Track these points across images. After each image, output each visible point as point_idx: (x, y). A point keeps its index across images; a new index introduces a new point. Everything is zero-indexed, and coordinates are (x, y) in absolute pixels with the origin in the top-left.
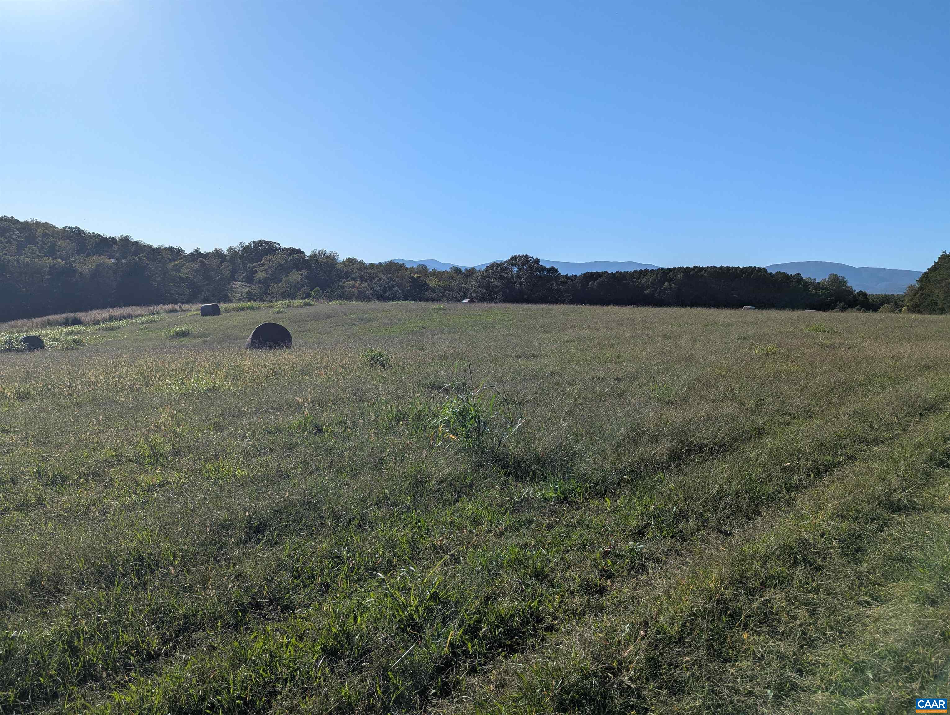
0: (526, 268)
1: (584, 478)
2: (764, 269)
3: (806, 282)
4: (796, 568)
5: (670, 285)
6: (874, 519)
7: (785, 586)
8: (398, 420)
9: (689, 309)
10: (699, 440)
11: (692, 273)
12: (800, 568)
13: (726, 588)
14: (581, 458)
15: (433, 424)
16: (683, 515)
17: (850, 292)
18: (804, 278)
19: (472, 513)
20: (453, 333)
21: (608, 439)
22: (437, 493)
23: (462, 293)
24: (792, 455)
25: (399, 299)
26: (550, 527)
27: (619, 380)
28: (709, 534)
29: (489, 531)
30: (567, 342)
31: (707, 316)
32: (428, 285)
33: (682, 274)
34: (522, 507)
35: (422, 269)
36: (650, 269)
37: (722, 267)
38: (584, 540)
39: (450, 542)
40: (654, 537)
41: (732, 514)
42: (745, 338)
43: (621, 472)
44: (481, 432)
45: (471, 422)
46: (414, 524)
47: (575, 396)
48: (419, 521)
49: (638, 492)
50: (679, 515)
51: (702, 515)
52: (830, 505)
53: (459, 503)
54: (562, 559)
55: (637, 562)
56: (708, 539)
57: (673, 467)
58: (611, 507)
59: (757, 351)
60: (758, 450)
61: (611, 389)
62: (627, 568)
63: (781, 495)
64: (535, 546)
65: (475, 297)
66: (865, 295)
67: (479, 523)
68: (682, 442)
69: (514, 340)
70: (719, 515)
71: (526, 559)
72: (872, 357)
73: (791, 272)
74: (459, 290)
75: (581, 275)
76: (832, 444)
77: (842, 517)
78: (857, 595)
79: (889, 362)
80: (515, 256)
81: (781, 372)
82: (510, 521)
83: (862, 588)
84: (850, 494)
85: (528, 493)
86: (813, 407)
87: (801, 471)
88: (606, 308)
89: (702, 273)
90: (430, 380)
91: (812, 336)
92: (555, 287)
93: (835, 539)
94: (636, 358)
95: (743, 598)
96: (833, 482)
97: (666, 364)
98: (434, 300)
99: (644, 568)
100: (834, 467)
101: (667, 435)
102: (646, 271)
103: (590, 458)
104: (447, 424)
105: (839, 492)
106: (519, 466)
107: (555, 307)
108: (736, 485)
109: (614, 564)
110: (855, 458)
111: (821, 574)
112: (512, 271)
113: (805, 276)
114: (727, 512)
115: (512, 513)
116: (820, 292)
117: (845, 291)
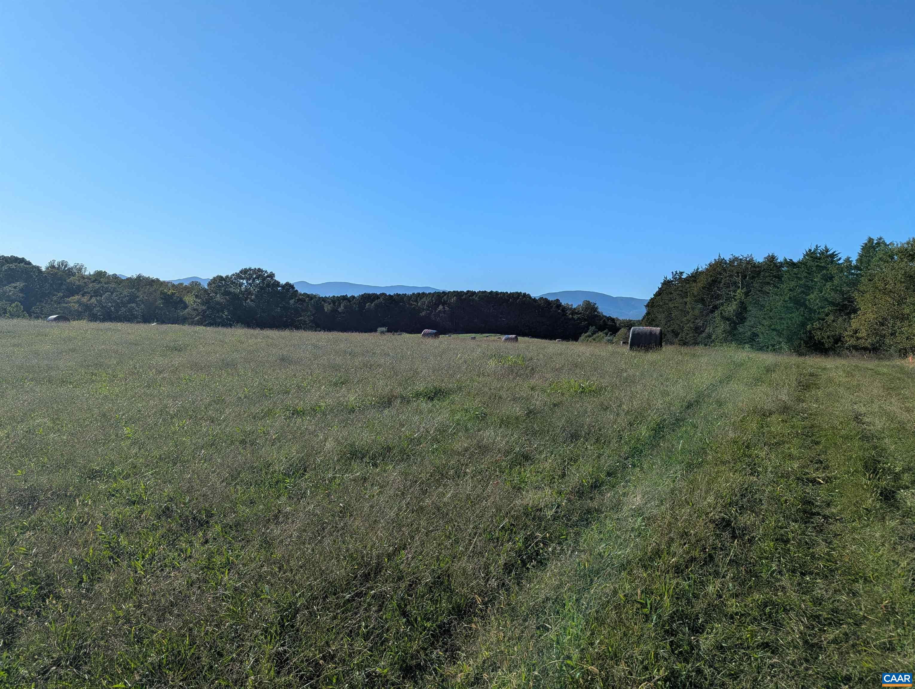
3: (565, 308)
5: (444, 308)
11: (464, 297)
17: (601, 317)
18: (563, 304)
33: (455, 298)
37: (492, 292)
66: (613, 320)
80: (245, 269)
89: (474, 297)
102: (423, 293)
112: (240, 285)
113: (563, 302)
116: (576, 317)
117: (597, 316)
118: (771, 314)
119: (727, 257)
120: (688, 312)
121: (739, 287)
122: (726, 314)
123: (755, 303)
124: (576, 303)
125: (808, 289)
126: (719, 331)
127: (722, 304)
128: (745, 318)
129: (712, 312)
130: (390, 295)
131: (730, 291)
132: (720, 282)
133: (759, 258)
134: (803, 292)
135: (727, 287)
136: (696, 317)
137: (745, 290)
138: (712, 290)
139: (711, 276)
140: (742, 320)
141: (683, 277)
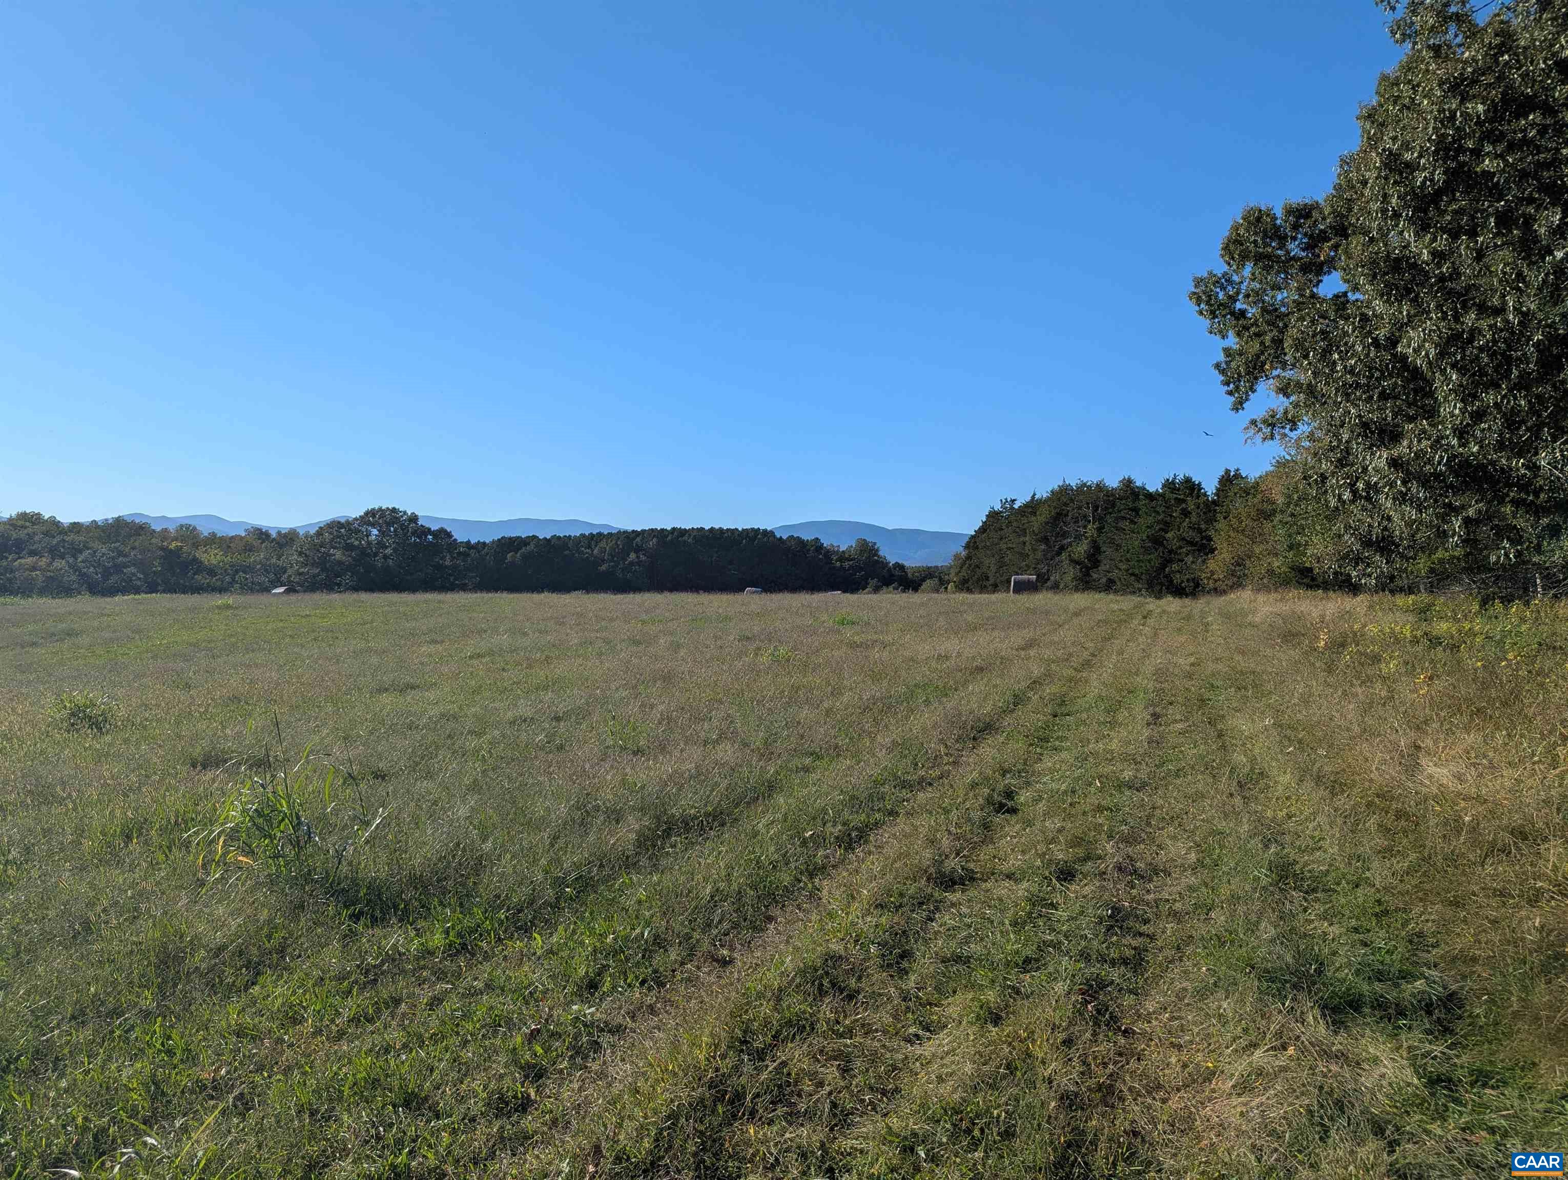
0: (395, 531)
1: (495, 903)
2: (772, 532)
3: (828, 551)
4: (821, 1000)
5: (638, 557)
6: (923, 903)
7: (808, 1034)
8: (127, 837)
9: (667, 594)
10: (684, 811)
11: (669, 538)
12: (827, 1000)
13: (723, 1057)
14: (492, 868)
15: (204, 838)
16: (659, 942)
17: (884, 564)
18: (825, 545)
19: (283, 1004)
20: (253, 651)
21: (536, 825)
22: (211, 975)
23: (272, 576)
24: (814, 819)
25: (137, 591)
26: (435, 1002)
27: (558, 719)
28: (698, 968)
29: (318, 1032)
30: (471, 657)
31: (695, 606)
32: (201, 562)
33: (655, 540)
34: (382, 974)
35: (188, 532)
36: (606, 533)
37: (712, 529)
38: (496, 1016)
39: (236, 1069)
40: (614, 988)
41: (732, 928)
42: (748, 638)
43: (559, 883)
44: (302, 844)
45: (282, 827)
46: (158, 1046)
47: (483, 755)
48: (169, 1038)
49: (587, 914)
50: (654, 944)
51: (688, 937)
52: (865, 892)
53: (257, 988)
54: (455, 1061)
55: (584, 1039)
56: (698, 977)
57: (644, 861)
58: (542, 947)
59: (765, 659)
60: (769, 817)
61: (546, 736)
62: (570, 1054)
63: (802, 884)
64: (405, 1046)
65: (298, 583)
66: (901, 567)
67: (296, 1020)
68: (658, 818)
69: (375, 660)
70: (715, 932)
71: (387, 1076)
72: (912, 659)
73: (807, 536)
74: (266, 570)
75: (493, 541)
76: (866, 794)
77: (882, 907)
78: (903, 1027)
79: (934, 664)
80: (373, 509)
81: (798, 688)
82: (359, 1006)
83: (910, 1015)
84: (891, 870)
85: (394, 946)
86: (843, 741)
87: (827, 841)
88: (536, 597)
89: (685, 538)
90: (197, 752)
91: (839, 631)
92: (448, 563)
93: (873, 943)
94: (587, 680)
95: (748, 1068)
96: (870, 853)
97: (635, 687)
98: (213, 590)
99: (596, 1046)
100: (871, 829)
101: (633, 808)
102: (600, 534)
103: (506, 864)
104: (233, 836)
105: (877, 868)
106: (379, 896)
107: (449, 597)
108: (739, 879)
109: (547, 1050)
110: (897, 813)
111: (856, 1004)
112: (368, 535)
113: (825, 542)
114: (726, 925)
115: (362, 989)
116: (846, 565)
117: (878, 562)
118: (1128, 556)
119: (1073, 483)
120: (1028, 555)
121: (1090, 521)
122: (1076, 557)
123: (1110, 543)
124: (844, 544)
125: (1166, 526)
126: (1068, 578)
127: (1070, 544)
128: (1099, 561)
129: (1059, 553)
130: (545, 539)
131: (1079, 527)
132: (1067, 515)
133: (1113, 482)
134: (1161, 529)
135: (1075, 522)
136: (1038, 562)
137: (1097, 525)
138: (1057, 526)
139: (1055, 508)
140: (1096, 564)
141: (1016, 506)
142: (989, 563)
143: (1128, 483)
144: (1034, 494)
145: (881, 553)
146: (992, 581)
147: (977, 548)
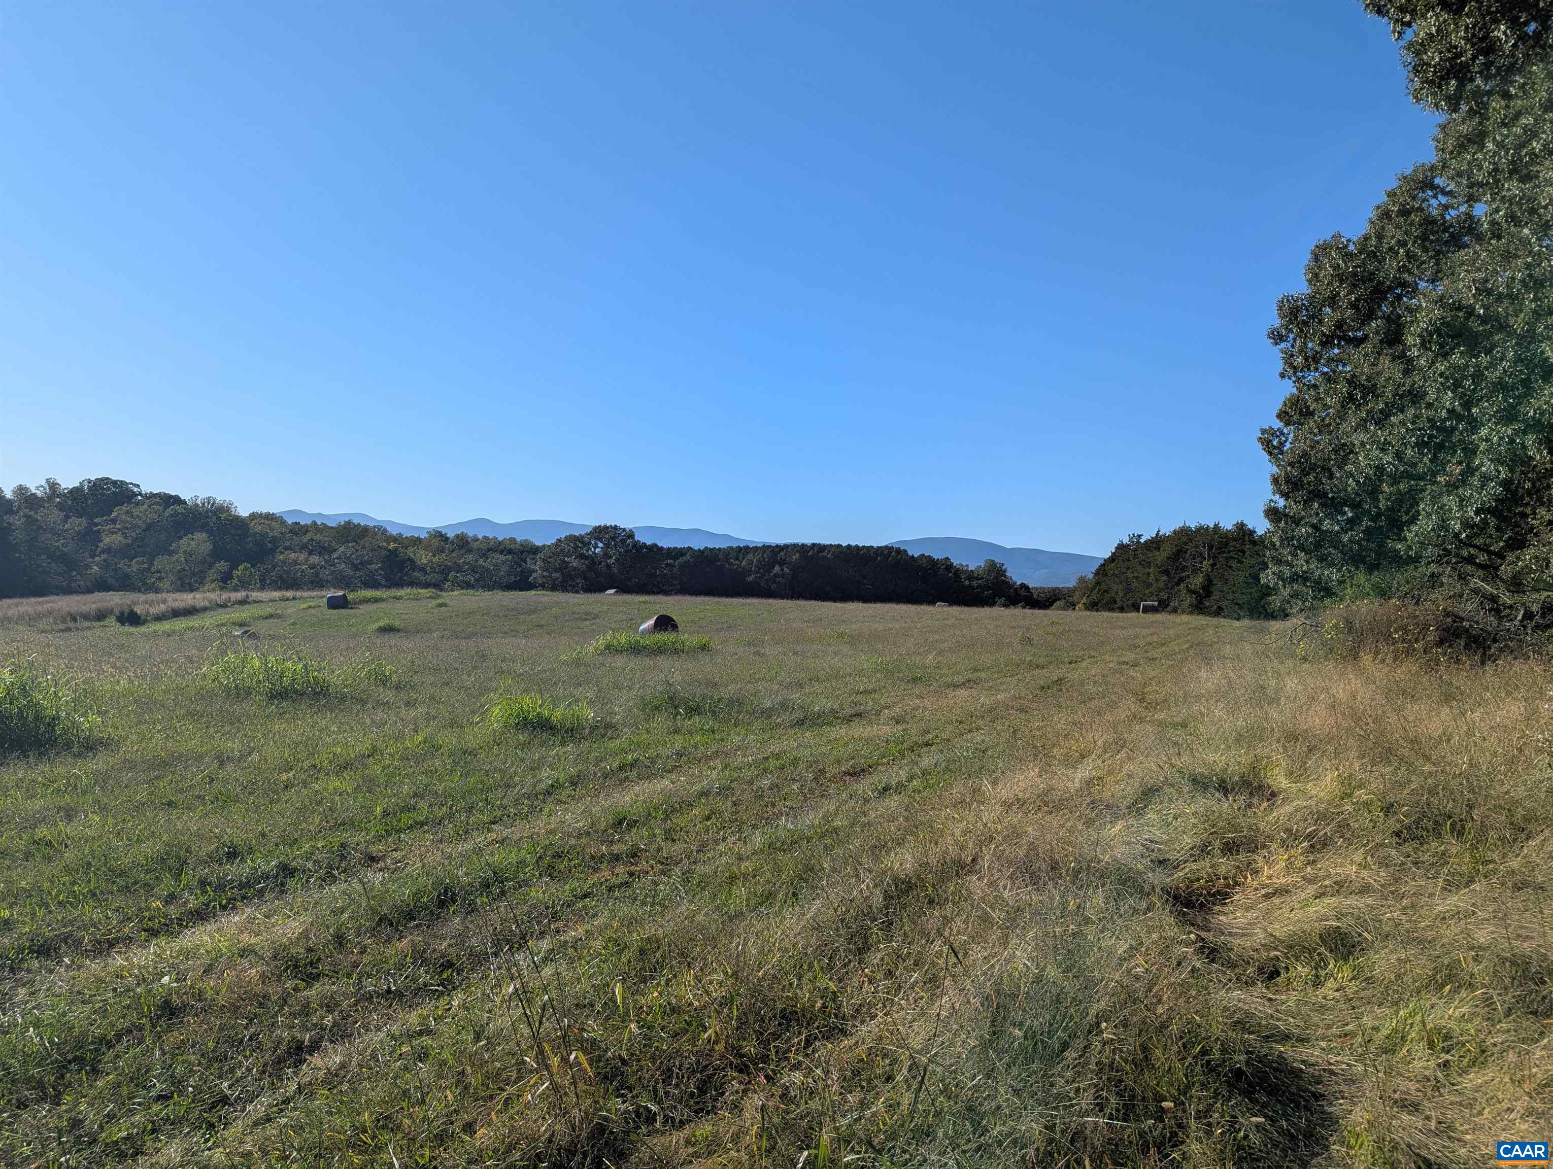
0: (617, 544)
3: (958, 570)
5: (782, 570)
11: (811, 553)
17: (1010, 584)
33: (797, 554)
37: (849, 546)
66: (1024, 586)
73: (937, 555)
80: (599, 526)
89: (825, 553)
102: (748, 547)
112: (596, 547)
113: (955, 562)
116: (975, 583)
117: (1004, 582)
118: (1234, 589)
119: (1193, 525)
120: (1151, 584)
121: (1205, 558)
122: (1192, 587)
123: (1220, 577)
124: (973, 563)
126: (1186, 604)
127: (1188, 577)
128: (1212, 592)
129: (1178, 584)
130: (699, 550)
131: (1196, 563)
132: (1186, 552)
135: (1193, 559)
136: (1160, 590)
137: (1211, 561)
138: (1177, 560)
139: (1176, 546)
140: (1208, 594)
141: (1142, 541)
142: (1118, 590)
143: (1241, 526)
144: (1159, 531)
145: (1008, 574)
146: (1119, 604)
147: (1106, 575)
